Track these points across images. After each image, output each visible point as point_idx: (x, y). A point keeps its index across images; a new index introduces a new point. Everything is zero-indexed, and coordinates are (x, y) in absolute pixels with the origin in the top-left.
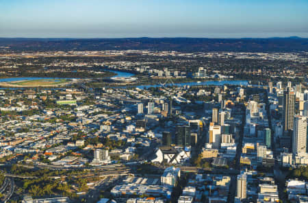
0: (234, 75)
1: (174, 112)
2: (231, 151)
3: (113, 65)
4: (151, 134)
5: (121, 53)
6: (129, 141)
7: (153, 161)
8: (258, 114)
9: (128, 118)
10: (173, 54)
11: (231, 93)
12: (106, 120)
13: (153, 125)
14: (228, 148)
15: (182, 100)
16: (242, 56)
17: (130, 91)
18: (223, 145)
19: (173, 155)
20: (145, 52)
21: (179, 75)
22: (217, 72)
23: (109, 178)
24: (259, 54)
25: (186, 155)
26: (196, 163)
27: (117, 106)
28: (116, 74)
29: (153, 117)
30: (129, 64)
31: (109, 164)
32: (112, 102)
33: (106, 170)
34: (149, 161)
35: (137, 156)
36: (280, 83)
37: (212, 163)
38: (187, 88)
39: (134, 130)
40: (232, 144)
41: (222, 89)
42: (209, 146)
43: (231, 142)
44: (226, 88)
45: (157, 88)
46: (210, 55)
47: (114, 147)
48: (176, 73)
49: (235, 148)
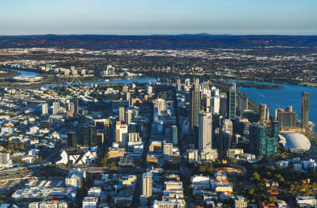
0: (143, 72)
1: (81, 112)
2: (138, 149)
3: (16, 64)
4: (56, 135)
5: (26, 51)
6: (32, 143)
7: (57, 163)
8: (166, 112)
9: (32, 120)
10: (81, 51)
11: (140, 91)
12: (8, 122)
13: (59, 125)
14: (135, 147)
15: (89, 99)
16: (151, 53)
17: (35, 91)
18: (130, 144)
19: (78, 156)
20: (50, 50)
21: (87, 73)
22: (125, 69)
23: (10, 182)
24: (169, 51)
25: (91, 155)
26: (102, 162)
27: (20, 106)
28: (19, 74)
29: (58, 117)
30: (34, 62)
31: (10, 168)
32: (15, 103)
33: (7, 175)
34: (54, 163)
35: (41, 158)
36: (188, 80)
37: (120, 163)
38: (94, 87)
39: (38, 131)
40: (140, 143)
41: (130, 87)
42: (116, 145)
43: (138, 140)
44: (134, 86)
45: (63, 87)
46: (119, 53)
47: (15, 150)
48: (83, 71)
49: (142, 147)
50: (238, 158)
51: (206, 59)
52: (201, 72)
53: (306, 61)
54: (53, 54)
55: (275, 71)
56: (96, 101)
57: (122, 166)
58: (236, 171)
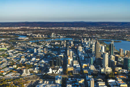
0: (66, 36)
1: (49, 51)
2: (79, 67)
3: (17, 33)
4: (43, 61)
5: (19, 28)
6: (35, 64)
7: (48, 73)
8: (82, 52)
9: (32, 55)
10: (39, 28)
11: (68, 43)
12: (22, 56)
13: (42, 57)
14: (77, 66)
15: (50, 46)
16: (66, 29)
17: (28, 43)
18: (74, 65)
19: (56, 70)
20: (28, 28)
21: (45, 36)
22: (59, 35)
23: (32, 81)
24: (72, 28)
25: (61, 70)
26: (66, 73)
27: (24, 50)
29: (42, 54)
30: (23, 32)
31: (30, 75)
32: (22, 48)
33: (30, 78)
34: (46, 73)
35: (41, 71)
37: (73, 73)
38: (50, 42)
39: (35, 60)
42: (68, 66)
43: (77, 63)
47: (29, 67)
48: (43, 36)
52: (87, 36)
57: (75, 75)
58: (124, 77)
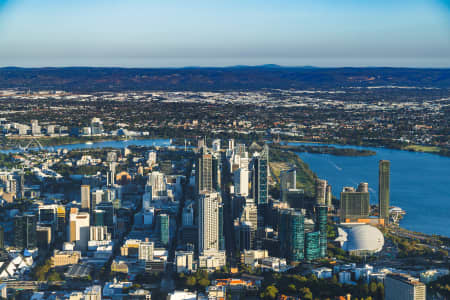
0: (150, 130)
1: (28, 194)
2: (102, 252)
8: (165, 193)
10: (57, 95)
11: (135, 160)
14: (99, 249)
15: (48, 173)
16: (175, 98)
18: (91, 244)
19: (2, 263)
20: (7, 93)
21: (56, 131)
22: (124, 125)
24: (205, 94)
25: (23, 262)
36: (217, 141)
37: (66, 274)
38: (62, 154)
40: (107, 242)
41: (120, 154)
42: (69, 247)
43: (105, 238)
44: (127, 152)
45: (11, 155)
46: (121, 97)
48: (51, 129)
49: (110, 248)
50: (256, 264)
51: (263, 107)
52: (247, 130)
53: (426, 110)
54: (10, 100)
55: (370, 126)
56: (59, 176)
57: (70, 279)
58: (244, 283)
